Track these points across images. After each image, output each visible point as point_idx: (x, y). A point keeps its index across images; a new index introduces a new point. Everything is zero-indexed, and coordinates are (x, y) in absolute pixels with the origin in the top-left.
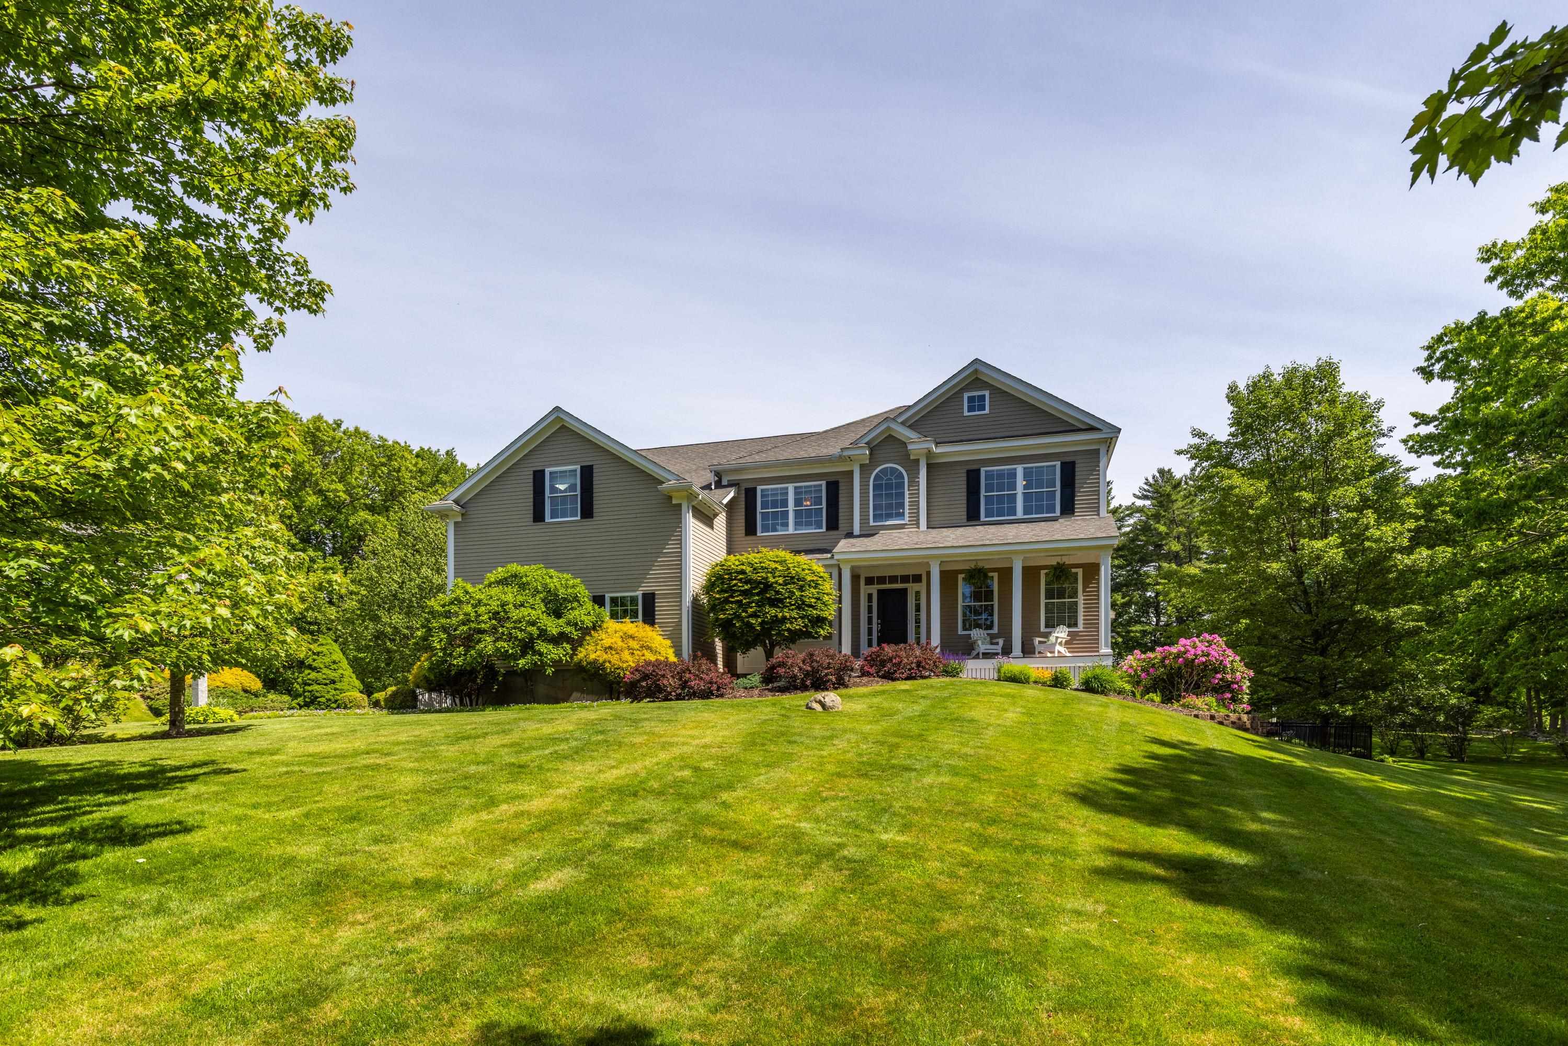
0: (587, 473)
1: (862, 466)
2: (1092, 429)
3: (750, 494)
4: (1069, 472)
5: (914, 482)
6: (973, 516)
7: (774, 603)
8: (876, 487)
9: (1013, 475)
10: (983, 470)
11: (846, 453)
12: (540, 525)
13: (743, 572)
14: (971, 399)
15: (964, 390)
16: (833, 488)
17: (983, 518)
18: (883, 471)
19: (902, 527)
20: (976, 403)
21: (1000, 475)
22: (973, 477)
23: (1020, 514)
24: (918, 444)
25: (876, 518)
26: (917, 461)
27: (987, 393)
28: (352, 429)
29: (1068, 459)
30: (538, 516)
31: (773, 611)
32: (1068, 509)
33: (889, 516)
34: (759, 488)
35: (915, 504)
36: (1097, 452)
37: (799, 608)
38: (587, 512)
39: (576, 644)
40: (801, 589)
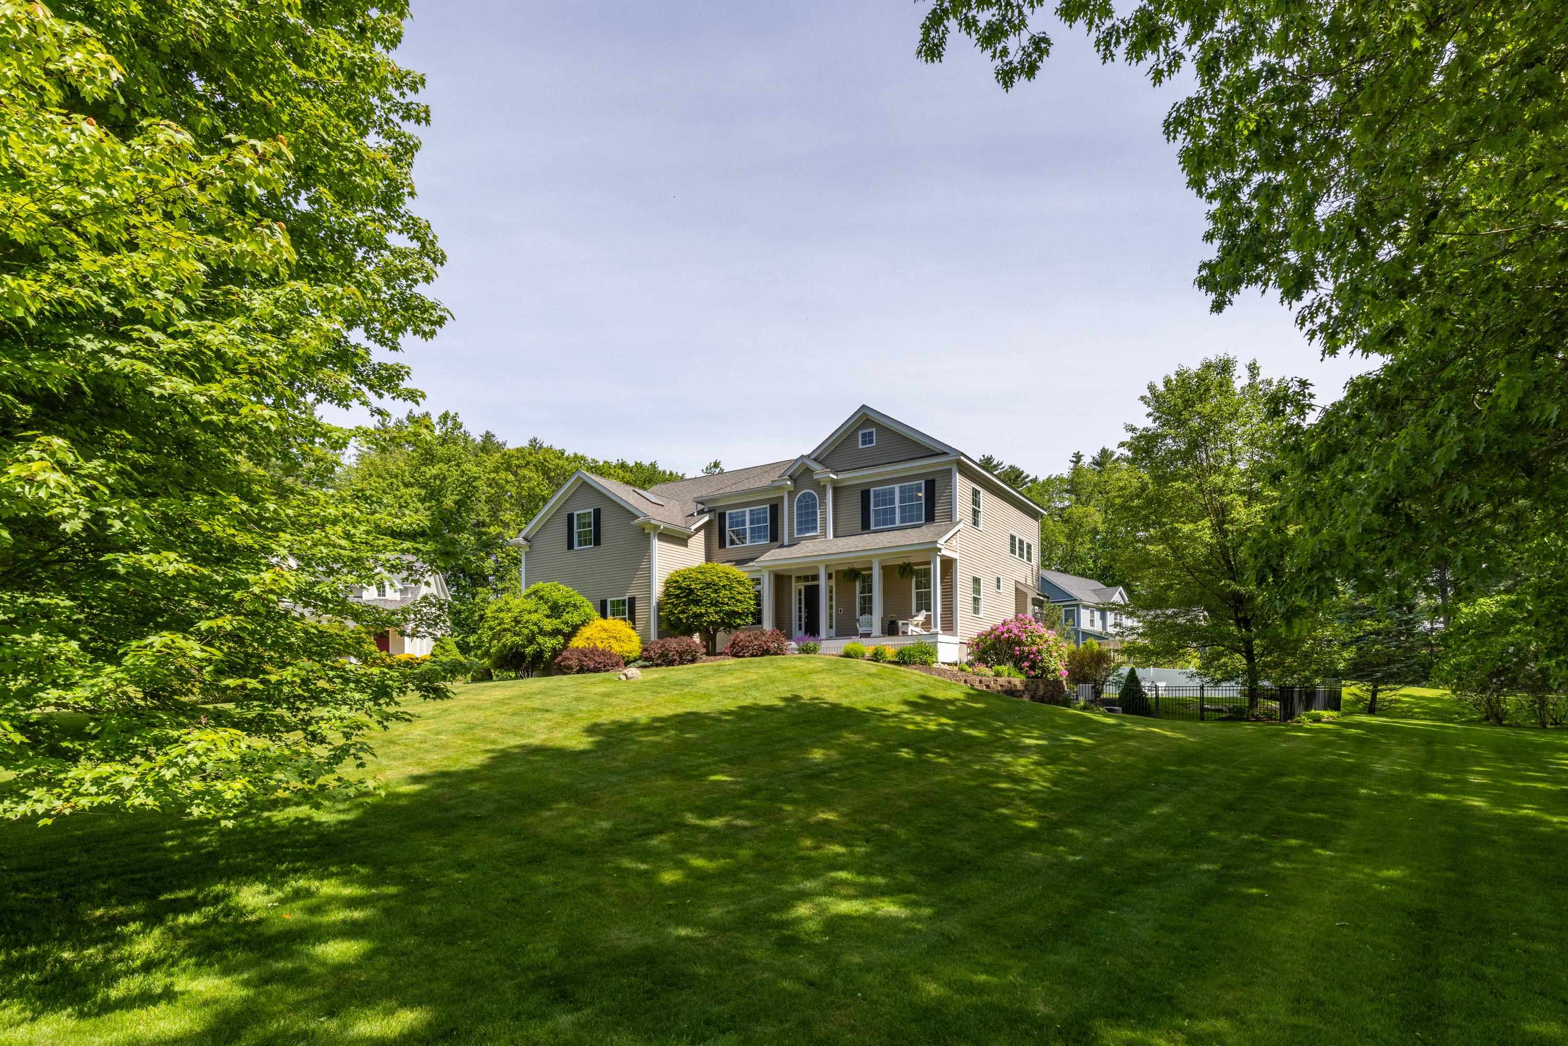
0: (597, 512)
1: (789, 492)
2: (945, 453)
3: (722, 516)
4: (930, 486)
5: (823, 504)
6: (865, 526)
7: (697, 602)
8: (799, 508)
9: (892, 492)
10: (872, 490)
11: (776, 484)
12: (572, 552)
13: (677, 581)
14: (864, 435)
15: (859, 428)
16: (775, 510)
17: (873, 528)
18: (804, 495)
19: (815, 537)
20: (867, 438)
21: (884, 493)
22: (865, 495)
23: (898, 523)
24: (822, 474)
25: (800, 531)
26: (825, 486)
27: (874, 430)
28: (572, 455)
29: (930, 478)
30: (570, 546)
31: (695, 609)
32: (930, 517)
33: (807, 530)
34: (728, 512)
35: (824, 520)
36: (950, 470)
37: (715, 605)
38: (597, 542)
39: (568, 637)
40: (716, 591)
